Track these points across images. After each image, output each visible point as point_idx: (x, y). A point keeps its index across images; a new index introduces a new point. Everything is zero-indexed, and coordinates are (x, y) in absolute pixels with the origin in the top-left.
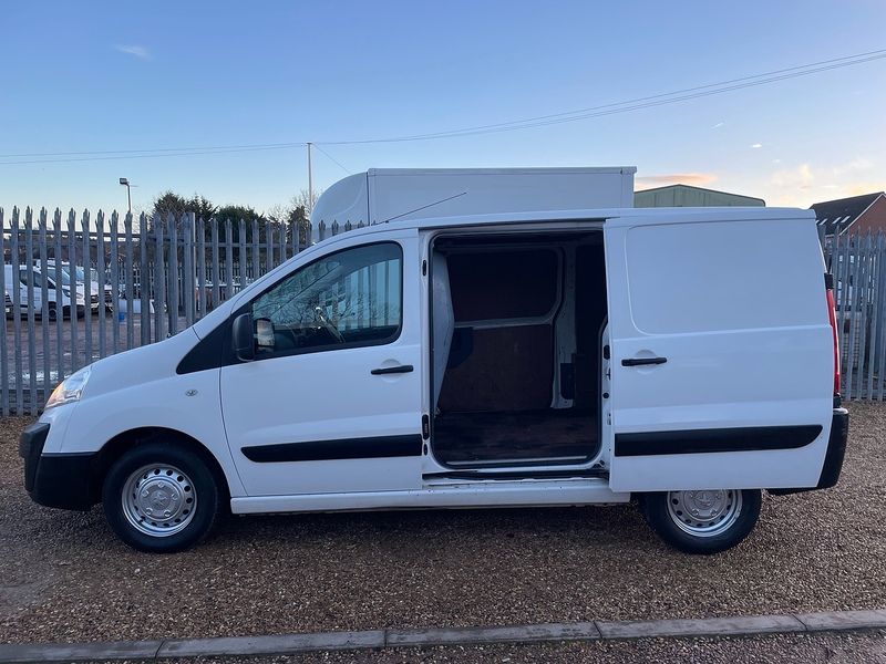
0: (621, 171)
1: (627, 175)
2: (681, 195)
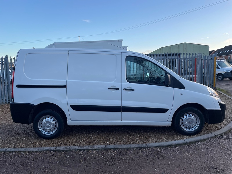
0: (119, 41)
1: (120, 41)
2: (185, 45)
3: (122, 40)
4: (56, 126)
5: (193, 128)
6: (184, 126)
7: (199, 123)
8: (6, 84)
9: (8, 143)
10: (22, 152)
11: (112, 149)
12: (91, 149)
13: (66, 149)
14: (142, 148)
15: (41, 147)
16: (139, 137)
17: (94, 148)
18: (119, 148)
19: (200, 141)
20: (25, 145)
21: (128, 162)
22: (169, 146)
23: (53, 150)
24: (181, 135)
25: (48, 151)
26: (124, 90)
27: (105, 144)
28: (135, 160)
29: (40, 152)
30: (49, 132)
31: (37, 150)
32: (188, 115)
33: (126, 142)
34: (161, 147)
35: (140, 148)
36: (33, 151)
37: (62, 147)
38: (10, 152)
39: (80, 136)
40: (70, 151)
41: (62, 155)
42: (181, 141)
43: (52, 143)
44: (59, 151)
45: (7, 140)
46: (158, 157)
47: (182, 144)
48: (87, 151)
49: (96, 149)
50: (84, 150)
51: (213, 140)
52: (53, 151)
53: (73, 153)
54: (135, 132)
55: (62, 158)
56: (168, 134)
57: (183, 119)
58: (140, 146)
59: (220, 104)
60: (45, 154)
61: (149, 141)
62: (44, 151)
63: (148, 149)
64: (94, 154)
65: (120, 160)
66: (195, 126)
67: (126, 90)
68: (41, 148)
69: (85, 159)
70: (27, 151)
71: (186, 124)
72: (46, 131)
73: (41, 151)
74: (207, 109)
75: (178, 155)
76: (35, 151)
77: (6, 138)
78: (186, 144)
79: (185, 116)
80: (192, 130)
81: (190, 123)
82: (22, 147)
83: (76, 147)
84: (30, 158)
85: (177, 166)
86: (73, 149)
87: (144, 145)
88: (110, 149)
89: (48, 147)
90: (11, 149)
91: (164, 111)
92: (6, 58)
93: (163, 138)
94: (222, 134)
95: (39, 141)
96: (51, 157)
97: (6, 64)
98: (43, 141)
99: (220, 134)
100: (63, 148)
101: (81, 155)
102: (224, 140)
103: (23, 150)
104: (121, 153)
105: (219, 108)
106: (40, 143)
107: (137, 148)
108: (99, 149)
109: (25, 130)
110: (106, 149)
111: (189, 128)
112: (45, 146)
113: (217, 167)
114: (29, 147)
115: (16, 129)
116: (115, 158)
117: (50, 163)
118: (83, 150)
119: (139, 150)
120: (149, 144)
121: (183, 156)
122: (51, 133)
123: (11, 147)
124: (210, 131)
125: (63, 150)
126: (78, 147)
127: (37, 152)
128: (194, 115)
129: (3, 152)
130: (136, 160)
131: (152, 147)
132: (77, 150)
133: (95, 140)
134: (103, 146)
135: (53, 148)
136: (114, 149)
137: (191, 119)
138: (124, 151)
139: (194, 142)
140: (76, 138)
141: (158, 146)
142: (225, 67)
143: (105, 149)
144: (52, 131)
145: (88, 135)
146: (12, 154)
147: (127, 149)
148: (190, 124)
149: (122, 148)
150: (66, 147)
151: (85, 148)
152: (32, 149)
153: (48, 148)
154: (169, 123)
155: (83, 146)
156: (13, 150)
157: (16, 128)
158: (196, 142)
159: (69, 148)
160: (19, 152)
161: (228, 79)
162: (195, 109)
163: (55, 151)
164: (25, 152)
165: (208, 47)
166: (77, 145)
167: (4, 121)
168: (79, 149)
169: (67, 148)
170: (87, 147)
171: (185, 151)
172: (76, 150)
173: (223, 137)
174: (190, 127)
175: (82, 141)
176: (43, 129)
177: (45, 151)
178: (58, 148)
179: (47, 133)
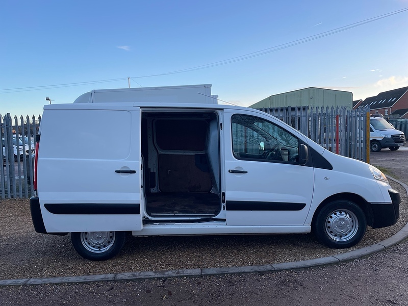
0: (205, 86)
1: (207, 87)
2: (312, 92)
3: (210, 85)
4: (111, 237)
5: (346, 235)
6: (331, 232)
7: (358, 226)
8: (8, 164)
9: (27, 269)
10: (57, 284)
11: (213, 275)
12: (177, 277)
13: (134, 278)
14: (265, 271)
15: (88, 274)
16: (256, 252)
17: (182, 275)
18: (226, 274)
19: (361, 257)
20: (59, 273)
21: (246, 298)
22: (310, 267)
23: (111, 279)
24: (327, 248)
25: (102, 281)
26: (229, 172)
27: (200, 267)
28: (256, 294)
29: (88, 283)
30: (99, 248)
31: (82, 280)
32: (338, 213)
33: (236, 263)
34: (297, 270)
35: (262, 273)
36: (76, 283)
37: (125, 274)
38: (34, 286)
39: (152, 254)
40: (141, 280)
41: (129, 287)
42: (329, 259)
43: (107, 268)
44: (122, 281)
45: (24, 264)
46: (295, 288)
47: (332, 263)
48: (171, 280)
49: (187, 276)
50: (166, 278)
51: (382, 255)
52: (111, 281)
53: (147, 284)
54: (248, 245)
55: (130, 293)
56: (304, 247)
57: (330, 219)
58: (262, 268)
59: (391, 194)
60: (98, 287)
61: (275, 259)
62: (94, 282)
63: (275, 274)
64: (184, 285)
65: (232, 294)
66: (350, 231)
67: (233, 172)
68: (88, 276)
69: (170, 294)
70: (65, 283)
71: (336, 229)
72: (94, 247)
73: (90, 282)
74: (369, 203)
75: (328, 282)
76: (80, 283)
77: (22, 260)
78: (338, 263)
79: (333, 215)
80: (345, 239)
81: (341, 227)
82: (55, 276)
83: (151, 274)
84: (73, 294)
85: (330, 301)
86: (146, 277)
87: (268, 267)
88: (210, 275)
89: (101, 274)
90: (36, 280)
91: (299, 207)
92: (8, 118)
93: (298, 255)
94: (395, 244)
95: (83, 265)
96: (109, 292)
97: (7, 128)
98: (90, 264)
99: (393, 245)
100: (127, 275)
101: (161, 286)
102: (400, 254)
103: (58, 280)
104: (230, 282)
105: (389, 200)
106: (84, 268)
107: (256, 272)
108: (191, 277)
109: (53, 246)
110: (204, 275)
111: (341, 236)
112: (95, 273)
113: (396, 300)
114: (68, 276)
115: (36, 244)
116: (223, 291)
117: (109, 302)
118: (163, 277)
119: (261, 275)
120: (277, 266)
121: (338, 285)
122: (104, 250)
123: (35, 277)
124: (374, 240)
125: (129, 278)
126: (153, 274)
127: (83, 283)
128: (349, 214)
129: (23, 285)
130: (259, 293)
131: (282, 270)
132: (154, 278)
133: (180, 260)
134: (197, 271)
135: (110, 276)
136: (217, 276)
137: (343, 219)
138: (234, 277)
139: (352, 260)
140: (147, 257)
141: (291, 269)
142: (383, 129)
143: (201, 276)
144: (105, 246)
145: (167, 252)
146: (39, 288)
147: (239, 274)
148: (341, 229)
149: (231, 274)
150: (132, 274)
151: (166, 274)
152: (73, 279)
153: (102, 276)
154: (306, 228)
155: (163, 272)
156: (39, 281)
157: (35, 242)
158: (355, 259)
159: (138, 275)
160: (52, 285)
161: (388, 149)
162: (351, 203)
163: (115, 281)
164: (61, 284)
165: (351, 94)
166: (151, 270)
167: (11, 230)
168: (156, 276)
169: (135, 276)
170: (169, 273)
171: (339, 275)
172: (151, 279)
173: (398, 249)
174: (342, 234)
175: (158, 262)
176: (89, 244)
177: (97, 281)
178: (120, 276)
179: (96, 251)
